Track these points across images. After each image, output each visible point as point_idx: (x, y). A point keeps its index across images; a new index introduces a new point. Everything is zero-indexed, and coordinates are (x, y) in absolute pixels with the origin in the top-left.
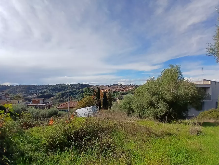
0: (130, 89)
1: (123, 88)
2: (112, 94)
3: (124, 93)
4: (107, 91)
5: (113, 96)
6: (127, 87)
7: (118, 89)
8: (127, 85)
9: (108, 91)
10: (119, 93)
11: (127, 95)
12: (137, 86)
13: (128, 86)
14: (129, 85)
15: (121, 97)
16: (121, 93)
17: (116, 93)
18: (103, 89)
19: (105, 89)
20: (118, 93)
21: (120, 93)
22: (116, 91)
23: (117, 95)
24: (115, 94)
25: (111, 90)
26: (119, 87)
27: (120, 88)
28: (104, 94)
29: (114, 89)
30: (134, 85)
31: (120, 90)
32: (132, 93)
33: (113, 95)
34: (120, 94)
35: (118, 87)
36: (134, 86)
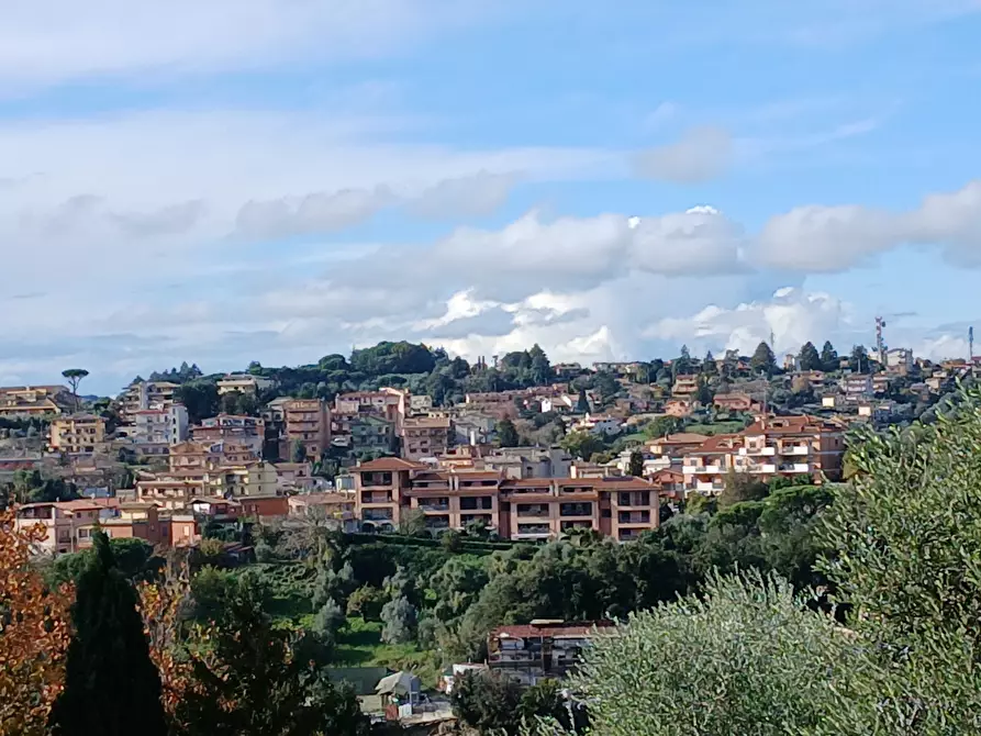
0: (752, 455)
1: (589, 448)
2: (298, 606)
3: (609, 566)
4: (158, 527)
5: (315, 652)
6: (680, 425)
7: (453, 465)
8: (685, 366)
9: (184, 532)
10: (473, 583)
11: (672, 616)
12: (917, 372)
13: (705, 397)
14: (735, 369)
15: (533, 681)
16: (527, 571)
17: (393, 583)
18: (58, 491)
19: (125, 473)
20: (453, 567)
21: (493, 563)
22: (398, 518)
23: (428, 620)
24: (371, 610)
25: (277, 504)
26: (474, 418)
27: (511, 439)
28: (77, 613)
29: (348, 487)
30: (861, 363)
31: (506, 485)
32: (802, 577)
33: (316, 623)
34: (516, 594)
35: (438, 419)
36: (855, 386)
